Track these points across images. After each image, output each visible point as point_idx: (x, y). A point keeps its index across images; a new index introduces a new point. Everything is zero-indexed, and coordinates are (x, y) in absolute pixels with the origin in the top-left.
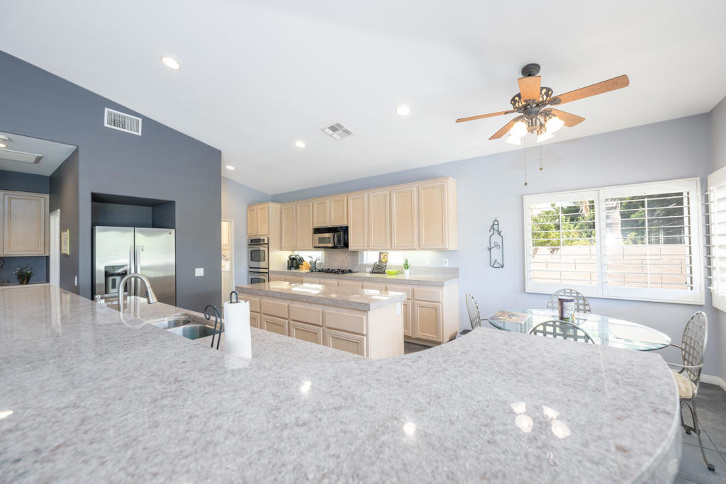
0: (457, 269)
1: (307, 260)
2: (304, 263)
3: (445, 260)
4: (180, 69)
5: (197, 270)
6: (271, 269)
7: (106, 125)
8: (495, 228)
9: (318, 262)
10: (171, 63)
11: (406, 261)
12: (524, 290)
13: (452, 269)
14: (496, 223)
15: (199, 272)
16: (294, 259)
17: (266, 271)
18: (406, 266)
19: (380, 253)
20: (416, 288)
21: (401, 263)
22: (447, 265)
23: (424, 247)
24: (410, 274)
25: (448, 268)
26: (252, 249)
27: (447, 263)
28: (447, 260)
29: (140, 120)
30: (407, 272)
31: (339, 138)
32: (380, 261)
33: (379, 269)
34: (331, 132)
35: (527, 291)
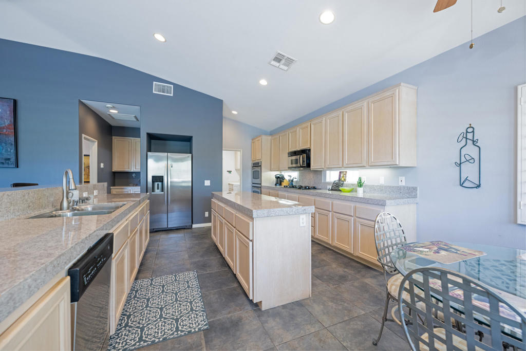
0: (415, 189)
1: (287, 178)
2: (285, 181)
3: (400, 178)
4: (166, 41)
5: (205, 181)
6: (262, 185)
7: (154, 92)
8: (469, 136)
9: (295, 180)
10: (159, 37)
11: (360, 179)
12: (515, 221)
13: (409, 188)
14: (470, 130)
15: (207, 183)
16: (278, 177)
17: (260, 186)
18: (360, 184)
19: (340, 172)
20: (358, 205)
21: (355, 181)
22: (403, 184)
23: (373, 164)
24: (364, 192)
25: (404, 187)
26: (254, 170)
27: (403, 182)
28: (403, 178)
29: (172, 86)
30: (360, 190)
31: (286, 68)
32: (340, 180)
33: (337, 187)
34: (277, 64)
35: (519, 222)
